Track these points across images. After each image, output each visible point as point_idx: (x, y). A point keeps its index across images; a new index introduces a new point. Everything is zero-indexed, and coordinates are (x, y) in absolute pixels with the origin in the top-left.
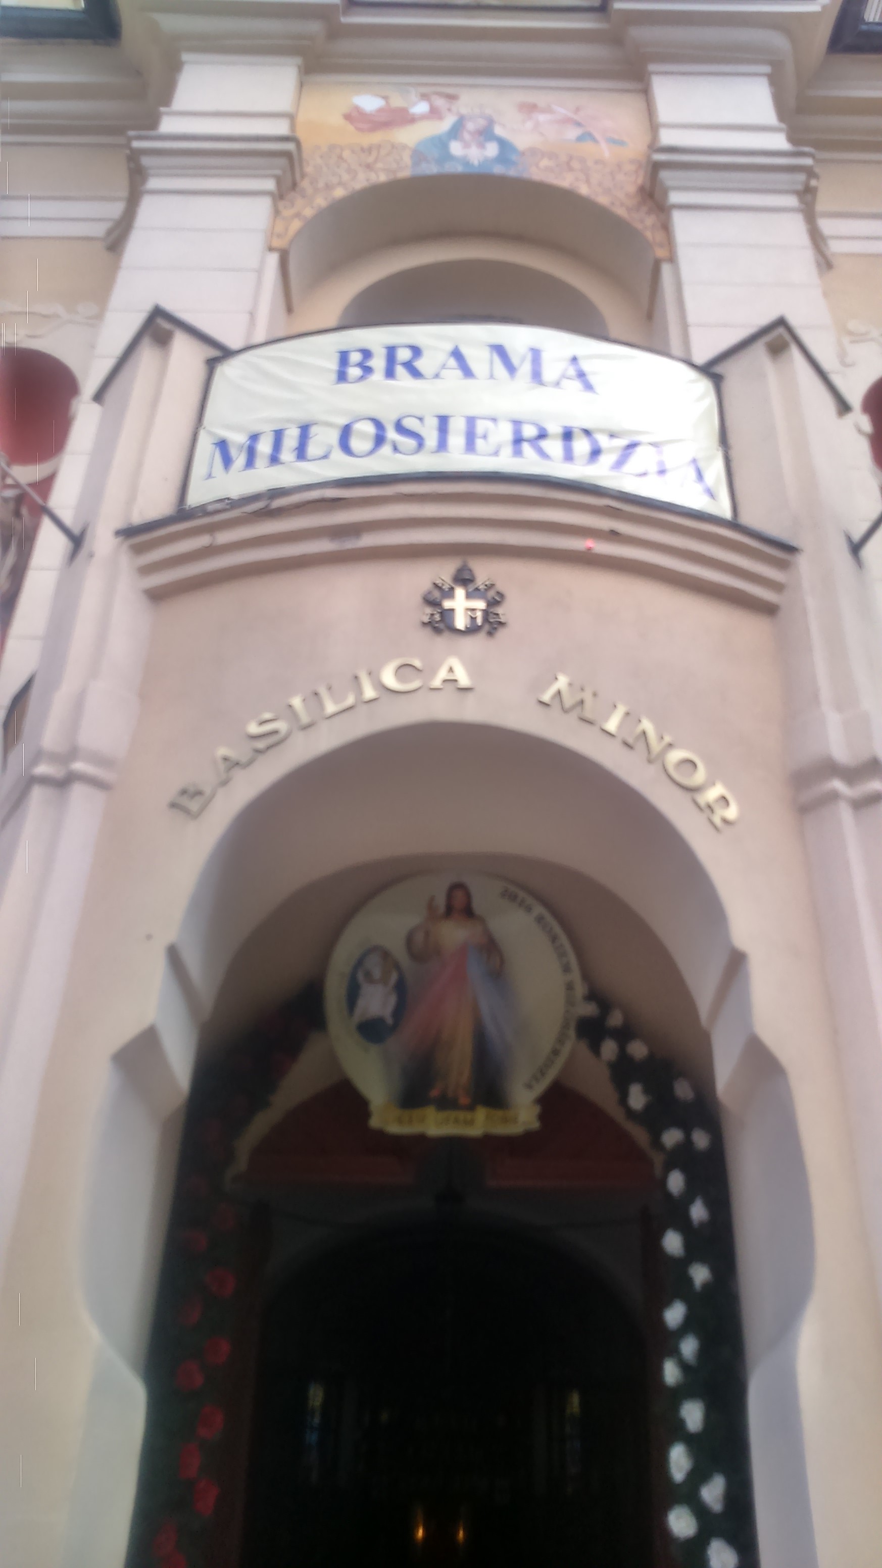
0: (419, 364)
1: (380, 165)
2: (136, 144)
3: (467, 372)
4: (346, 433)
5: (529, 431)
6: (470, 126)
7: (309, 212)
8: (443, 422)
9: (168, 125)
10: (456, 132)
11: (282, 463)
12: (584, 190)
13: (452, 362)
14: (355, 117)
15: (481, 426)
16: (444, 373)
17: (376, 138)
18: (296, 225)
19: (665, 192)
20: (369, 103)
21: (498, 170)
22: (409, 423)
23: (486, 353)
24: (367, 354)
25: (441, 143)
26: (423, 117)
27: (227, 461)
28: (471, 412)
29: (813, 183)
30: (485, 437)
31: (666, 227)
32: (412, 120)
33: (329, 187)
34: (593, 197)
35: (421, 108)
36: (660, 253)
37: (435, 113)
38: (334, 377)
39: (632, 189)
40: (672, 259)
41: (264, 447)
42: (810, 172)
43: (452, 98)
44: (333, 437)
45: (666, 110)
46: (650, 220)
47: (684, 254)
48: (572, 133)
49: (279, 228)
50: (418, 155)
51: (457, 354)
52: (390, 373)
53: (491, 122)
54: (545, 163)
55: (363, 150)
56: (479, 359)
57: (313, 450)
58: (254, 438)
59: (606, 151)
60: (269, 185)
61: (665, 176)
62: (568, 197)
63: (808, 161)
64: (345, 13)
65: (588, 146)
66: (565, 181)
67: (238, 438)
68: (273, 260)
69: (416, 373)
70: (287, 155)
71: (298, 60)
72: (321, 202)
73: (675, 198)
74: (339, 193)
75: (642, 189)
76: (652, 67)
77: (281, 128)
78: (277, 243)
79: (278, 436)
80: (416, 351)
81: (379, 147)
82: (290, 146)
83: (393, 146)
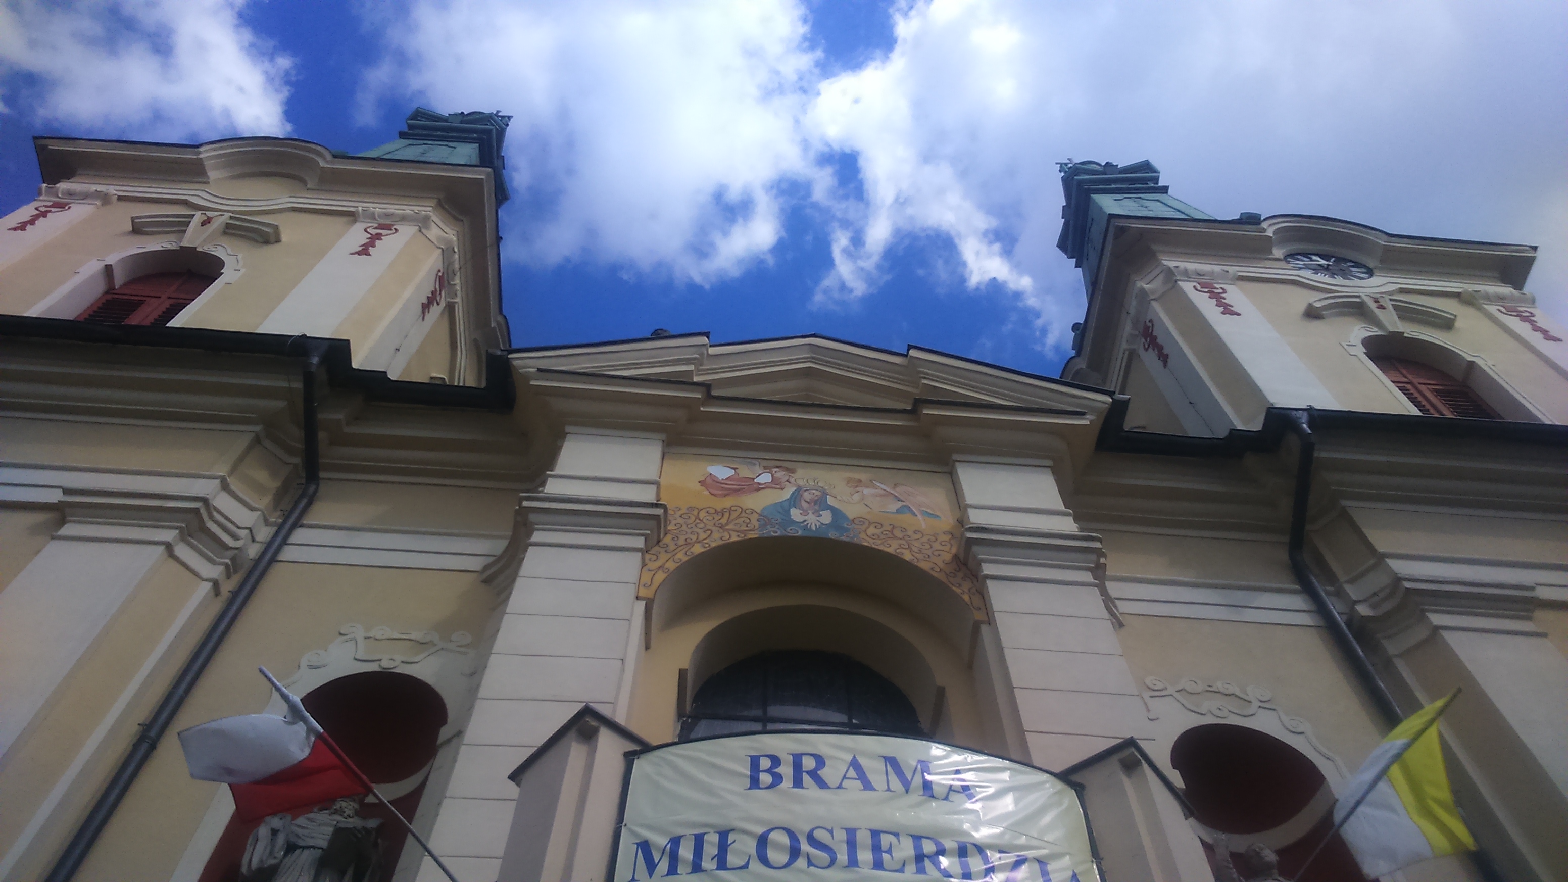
0: (823, 773)
1: (730, 527)
2: (525, 503)
3: (868, 786)
4: (763, 841)
5: (928, 847)
6: (807, 496)
7: (671, 566)
8: (851, 833)
9: (553, 487)
10: (795, 500)
11: (703, 871)
12: (907, 556)
13: (852, 773)
14: (710, 483)
15: (886, 839)
16: (846, 783)
17: (728, 502)
18: (660, 577)
19: (979, 563)
20: (721, 472)
21: (833, 535)
22: (820, 835)
23: (880, 765)
24: (776, 761)
25: (784, 508)
26: (766, 487)
27: (651, 866)
28: (876, 826)
29: (1102, 560)
30: (889, 851)
31: (982, 593)
32: (759, 488)
33: (688, 544)
34: (915, 562)
35: (766, 478)
36: (979, 616)
37: (776, 484)
38: (748, 782)
39: (948, 557)
40: (990, 621)
41: (686, 852)
42: (1099, 553)
43: (792, 471)
44: (751, 846)
45: (971, 495)
46: (966, 585)
47: (1001, 619)
48: (894, 506)
49: (646, 578)
50: (764, 519)
51: (855, 764)
52: (798, 782)
53: (825, 494)
54: (871, 531)
55: (716, 512)
56: (875, 770)
57: (732, 859)
58: (676, 841)
59: (922, 523)
60: (640, 542)
61: (976, 549)
62: (894, 561)
63: (1098, 545)
64: (703, 405)
65: (906, 518)
66: (891, 548)
67: (661, 841)
68: (641, 606)
69: (822, 784)
70: (656, 517)
71: (664, 437)
72: (682, 557)
73: (988, 569)
74: (698, 549)
75: (956, 557)
76: (955, 457)
77: (647, 495)
78: (643, 592)
79: (699, 841)
80: (820, 761)
81: (730, 511)
82: (659, 511)
83: (743, 510)
